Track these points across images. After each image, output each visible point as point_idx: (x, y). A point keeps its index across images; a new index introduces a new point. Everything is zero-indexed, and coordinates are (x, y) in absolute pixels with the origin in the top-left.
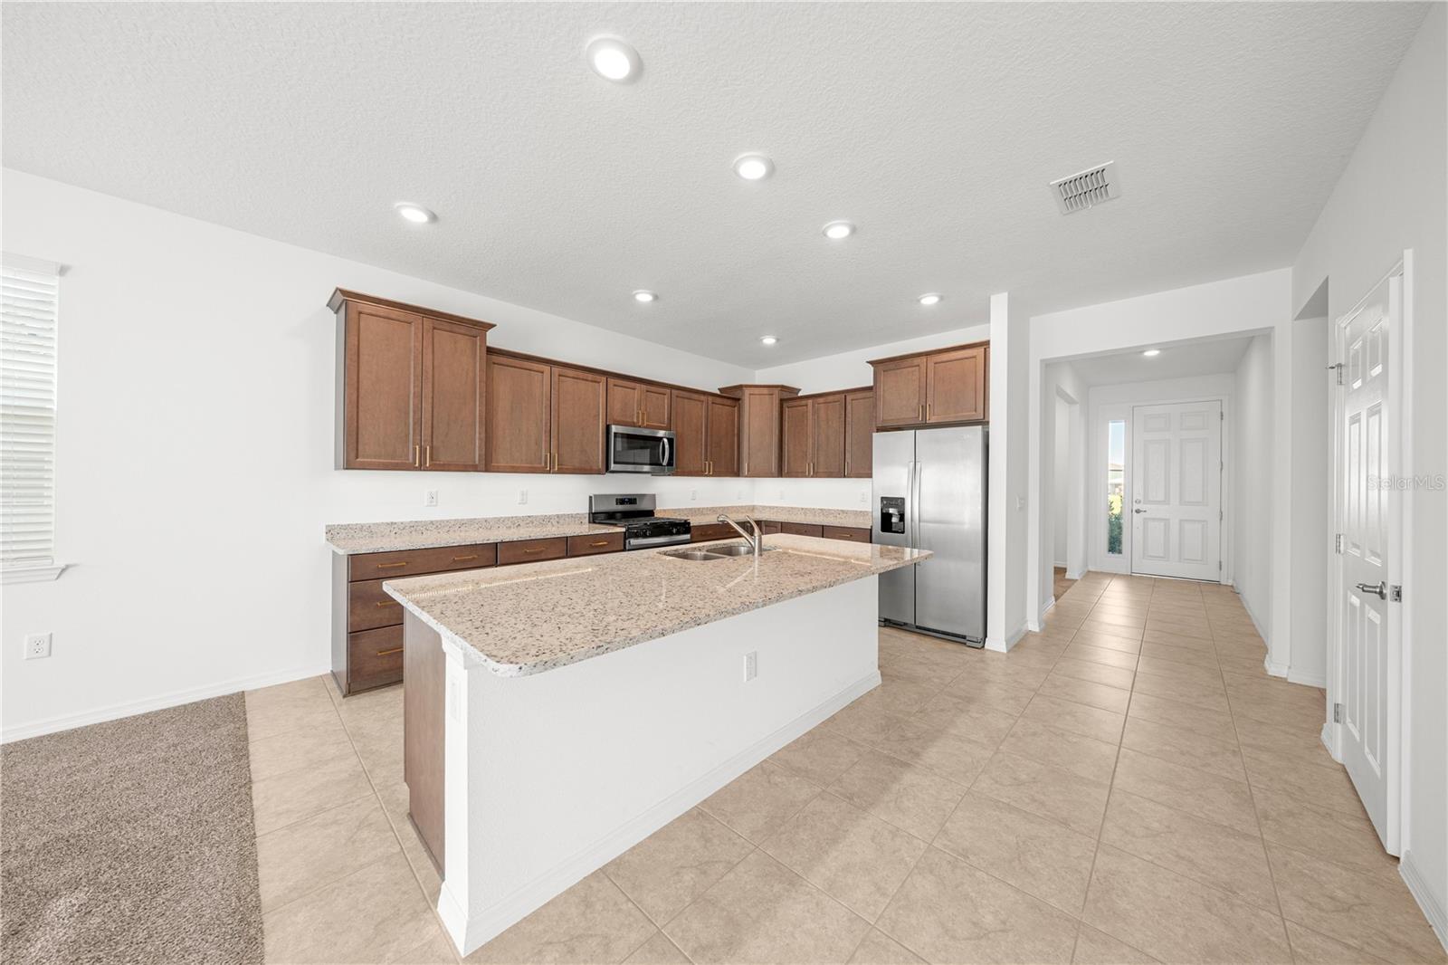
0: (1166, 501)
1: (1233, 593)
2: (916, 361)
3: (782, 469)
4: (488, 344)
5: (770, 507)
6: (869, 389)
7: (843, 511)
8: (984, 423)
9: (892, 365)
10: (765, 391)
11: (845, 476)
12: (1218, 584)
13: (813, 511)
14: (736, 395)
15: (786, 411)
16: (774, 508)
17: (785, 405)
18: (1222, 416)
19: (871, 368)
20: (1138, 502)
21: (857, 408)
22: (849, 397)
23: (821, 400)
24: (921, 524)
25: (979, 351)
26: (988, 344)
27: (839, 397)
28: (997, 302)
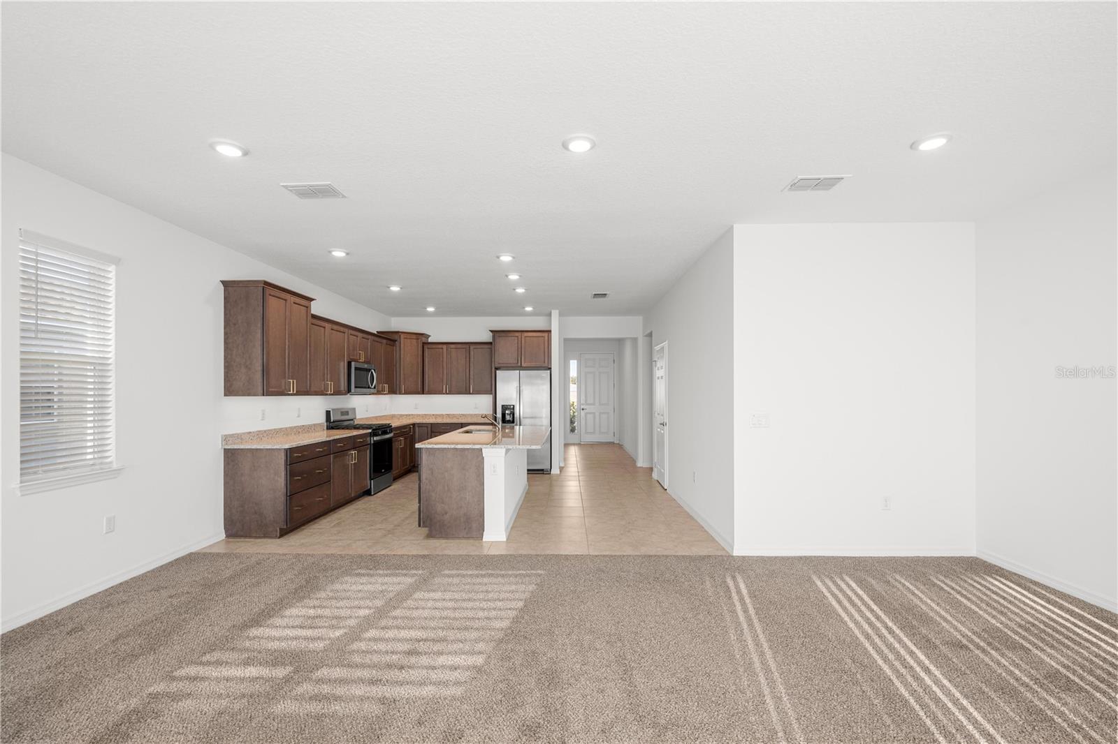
0: (594, 404)
1: (620, 446)
2: (517, 334)
3: (422, 389)
4: (312, 312)
5: (407, 415)
6: (491, 343)
7: (463, 415)
8: (550, 369)
9: (503, 334)
10: (414, 337)
11: (470, 394)
12: (613, 443)
13: (442, 416)
14: (396, 337)
15: (426, 350)
16: (409, 415)
17: (425, 347)
18: (614, 361)
19: (491, 334)
20: (583, 404)
21: (478, 356)
22: (472, 347)
23: (453, 346)
24: (523, 418)
25: (546, 334)
26: (550, 331)
27: (464, 346)
28: (555, 314)
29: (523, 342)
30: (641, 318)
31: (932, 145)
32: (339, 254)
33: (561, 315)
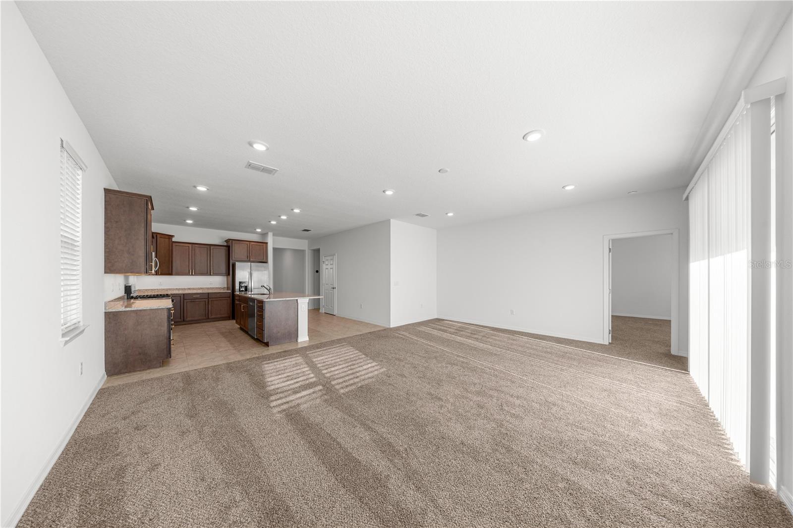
2: (246, 243)
6: (226, 246)
8: (267, 263)
11: (211, 275)
15: (175, 247)
17: (174, 244)
19: (225, 241)
21: (217, 253)
22: (212, 247)
23: (196, 246)
24: (254, 289)
25: (264, 244)
26: (267, 243)
27: (207, 246)
28: (270, 235)
29: (251, 247)
30: (307, 241)
31: (450, 214)
32: (202, 189)
33: (273, 235)
